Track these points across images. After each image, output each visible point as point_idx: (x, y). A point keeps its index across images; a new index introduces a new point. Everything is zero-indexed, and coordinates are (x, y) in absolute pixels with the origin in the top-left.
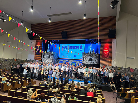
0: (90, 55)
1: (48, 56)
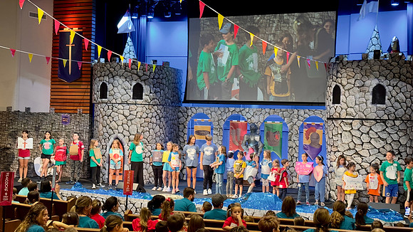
0: (376, 68)
1: (130, 86)
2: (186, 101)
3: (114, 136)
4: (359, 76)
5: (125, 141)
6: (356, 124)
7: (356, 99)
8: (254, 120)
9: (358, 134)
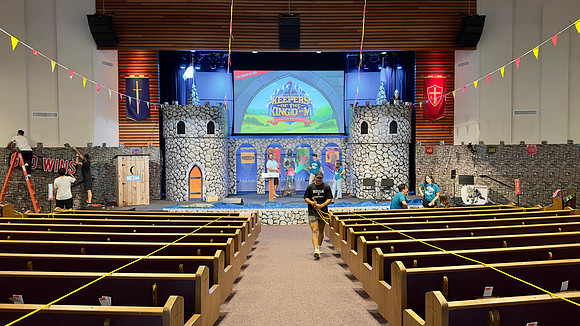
0: (391, 110)
1: (204, 124)
2: (233, 134)
3: (193, 164)
4: (380, 115)
5: (202, 167)
6: (380, 146)
7: (379, 130)
8: (289, 147)
9: (381, 153)
